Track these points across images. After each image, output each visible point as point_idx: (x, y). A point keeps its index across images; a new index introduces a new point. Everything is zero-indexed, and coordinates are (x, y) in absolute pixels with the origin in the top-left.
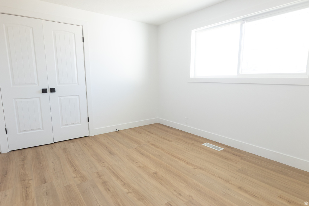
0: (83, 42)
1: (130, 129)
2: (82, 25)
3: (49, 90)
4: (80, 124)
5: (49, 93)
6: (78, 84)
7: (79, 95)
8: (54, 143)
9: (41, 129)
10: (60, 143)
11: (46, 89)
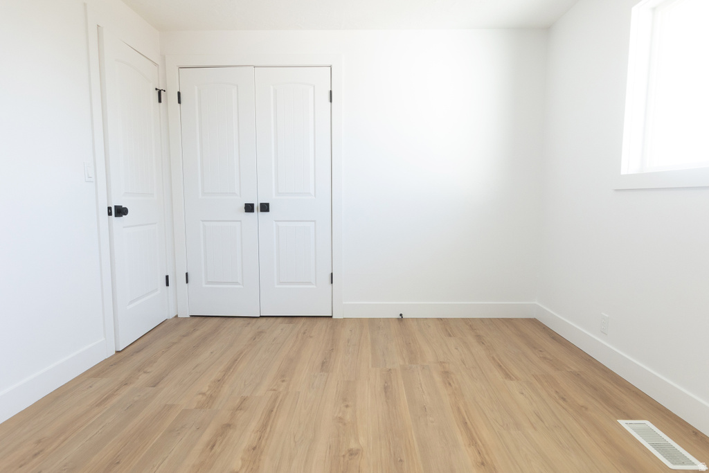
0: (331, 101)
1: (438, 319)
2: (329, 64)
3: (257, 206)
4: (314, 286)
5: (257, 213)
6: (315, 196)
7: (314, 221)
8: (261, 316)
9: (239, 284)
10: (269, 319)
11: (253, 204)
